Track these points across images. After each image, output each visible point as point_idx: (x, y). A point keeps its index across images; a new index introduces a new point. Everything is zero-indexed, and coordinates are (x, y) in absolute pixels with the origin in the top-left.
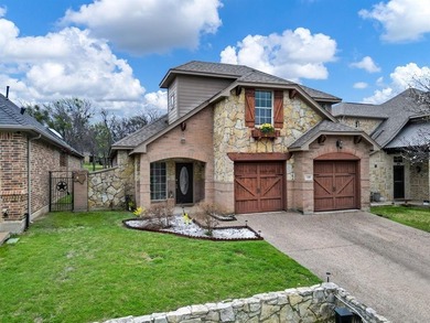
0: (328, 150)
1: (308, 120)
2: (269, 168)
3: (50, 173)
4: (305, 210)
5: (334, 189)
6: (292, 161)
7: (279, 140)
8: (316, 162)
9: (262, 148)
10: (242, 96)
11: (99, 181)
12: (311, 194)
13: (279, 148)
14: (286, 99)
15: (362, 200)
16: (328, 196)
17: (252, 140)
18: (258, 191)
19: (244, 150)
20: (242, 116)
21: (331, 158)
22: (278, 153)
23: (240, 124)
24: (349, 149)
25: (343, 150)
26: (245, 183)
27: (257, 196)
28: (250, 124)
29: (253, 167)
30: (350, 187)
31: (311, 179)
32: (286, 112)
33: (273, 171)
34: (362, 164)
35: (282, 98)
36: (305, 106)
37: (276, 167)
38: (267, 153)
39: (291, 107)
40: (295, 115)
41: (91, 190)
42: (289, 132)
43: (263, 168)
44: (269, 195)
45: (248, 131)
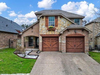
0: (72, 33)
1: (67, 24)
2: (54, 39)
3: (10, 39)
4: (63, 52)
5: (75, 46)
6: (60, 37)
7: (56, 30)
8: (67, 37)
9: (51, 33)
10: (44, 18)
11: (19, 41)
12: (65, 47)
13: (56, 33)
14: (59, 18)
15: (85, 50)
16: (73, 48)
17: (47, 31)
18: (50, 45)
19: (45, 34)
20: (44, 24)
21: (72, 36)
22: (56, 34)
23: (44, 26)
24: (80, 33)
25: (77, 33)
26: (46, 43)
27: (50, 47)
28: (47, 26)
29: (49, 38)
30: (82, 45)
31: (65, 42)
32: (59, 22)
33: (55, 40)
34: (85, 38)
35: (57, 18)
36: (66, 20)
37: (56, 39)
38: (52, 34)
39: (60, 21)
40: (62, 23)
41: (17, 43)
42: (60, 28)
43: (52, 39)
44: (54, 47)
45: (46, 28)
